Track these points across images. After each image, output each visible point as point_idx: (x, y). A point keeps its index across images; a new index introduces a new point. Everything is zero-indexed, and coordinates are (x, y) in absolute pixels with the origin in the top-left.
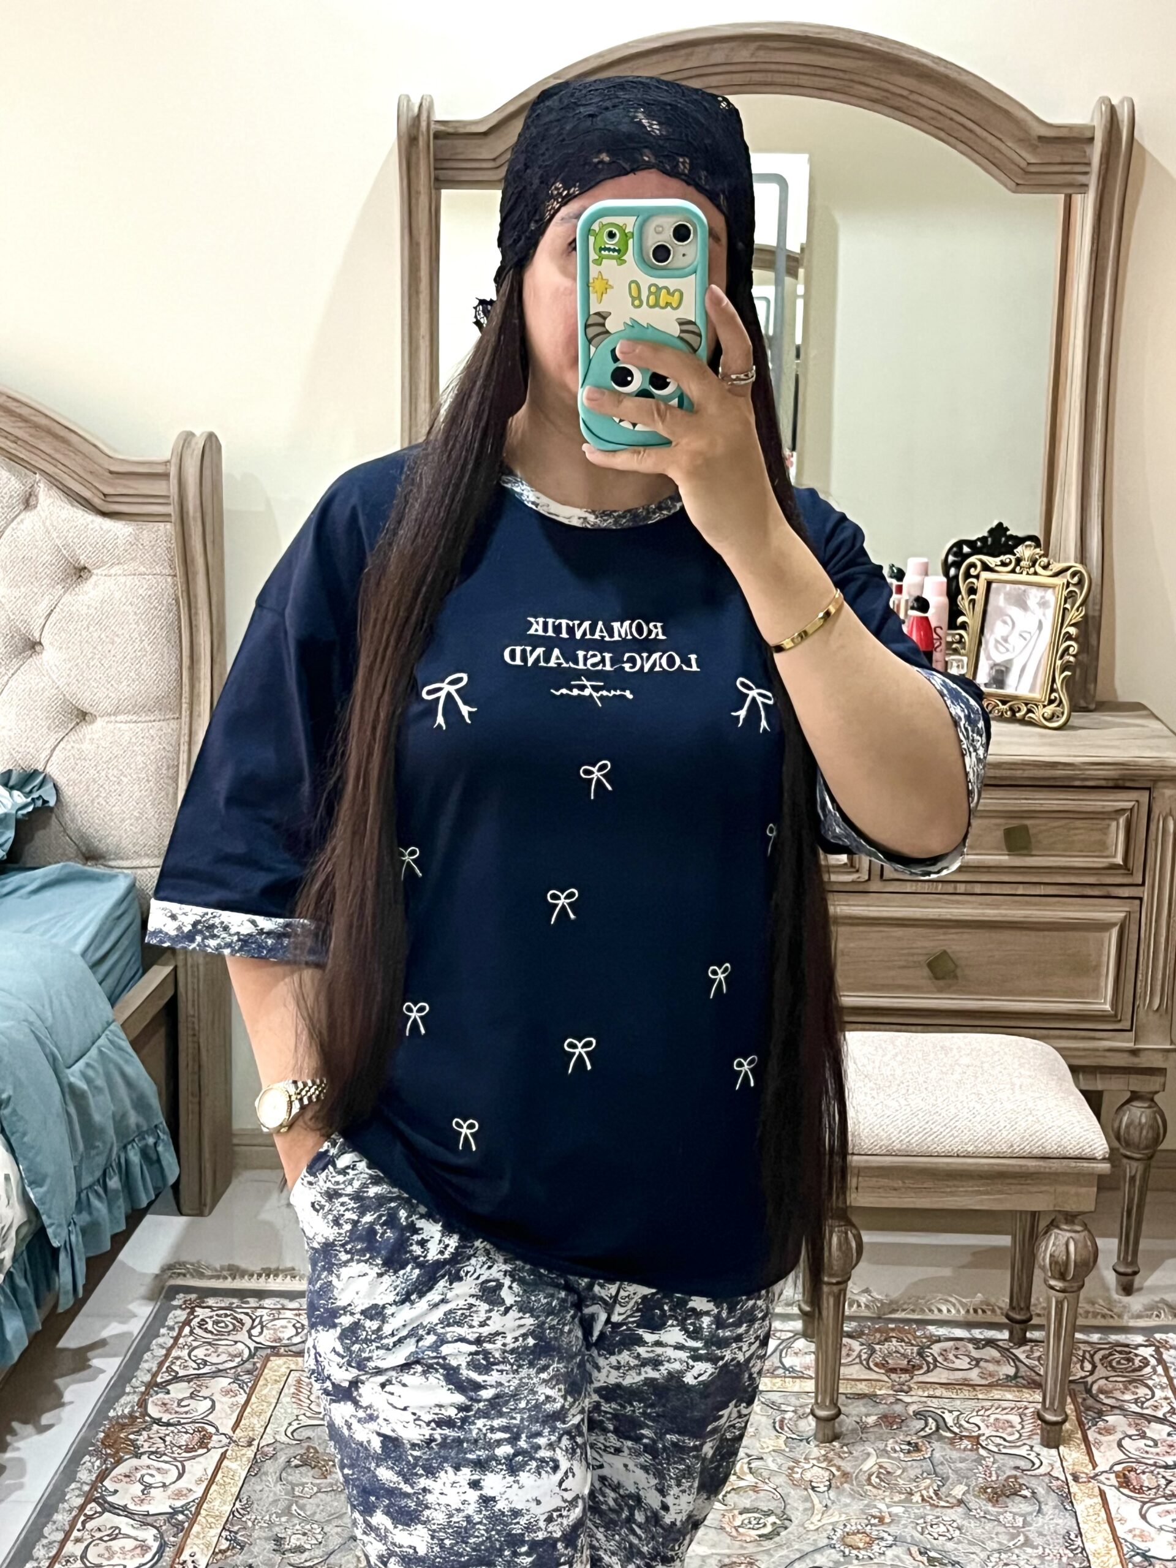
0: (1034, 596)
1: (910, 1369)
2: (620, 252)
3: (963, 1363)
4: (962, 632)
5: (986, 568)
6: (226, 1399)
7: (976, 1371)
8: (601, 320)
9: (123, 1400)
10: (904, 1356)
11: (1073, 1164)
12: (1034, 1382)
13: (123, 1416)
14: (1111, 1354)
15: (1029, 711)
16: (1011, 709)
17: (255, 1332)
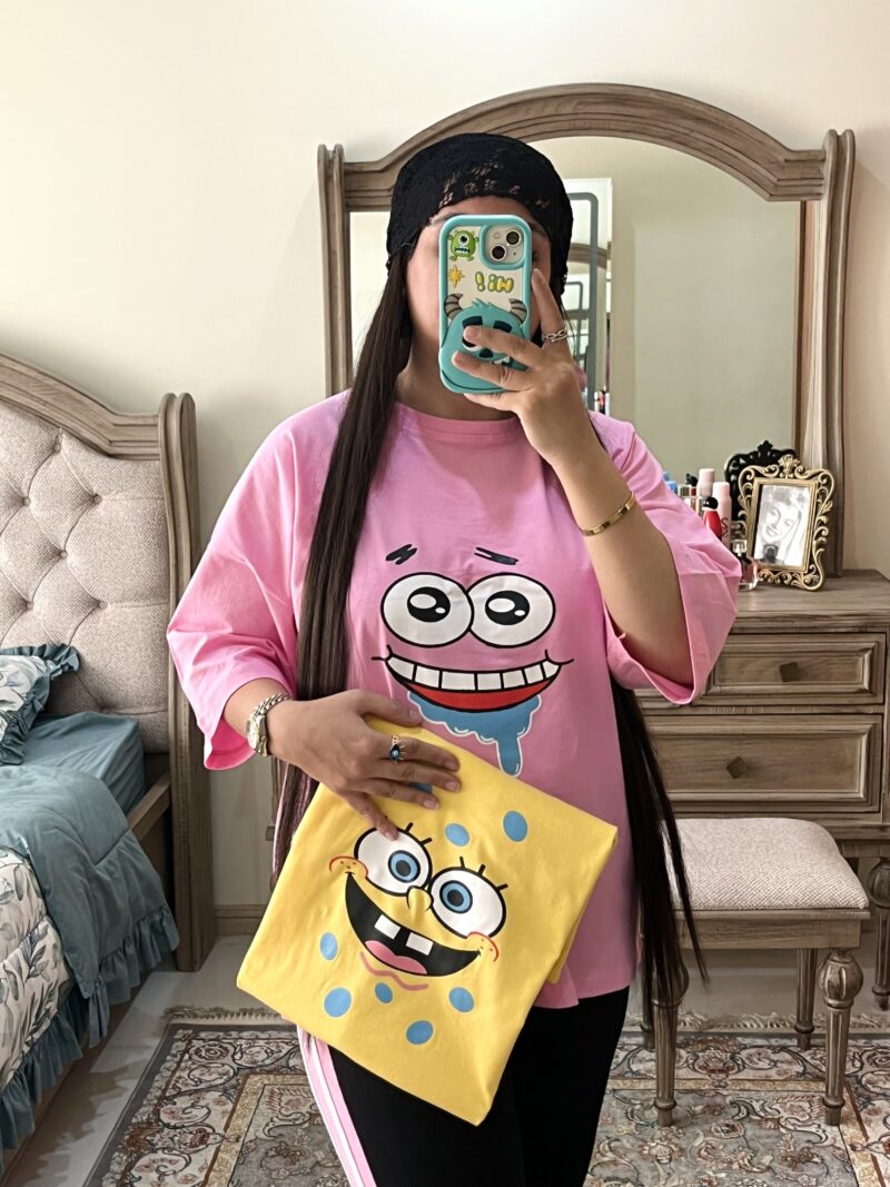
0: (794, 493)
1: (725, 1070)
2: (470, 251)
3: (764, 1064)
4: (742, 522)
5: (758, 474)
6: (218, 1107)
7: (774, 1070)
8: (455, 300)
9: (141, 1110)
10: (721, 1060)
11: (842, 912)
12: (818, 1077)
13: (142, 1123)
14: (874, 1054)
15: (794, 578)
16: (780, 577)
17: (237, 1057)
